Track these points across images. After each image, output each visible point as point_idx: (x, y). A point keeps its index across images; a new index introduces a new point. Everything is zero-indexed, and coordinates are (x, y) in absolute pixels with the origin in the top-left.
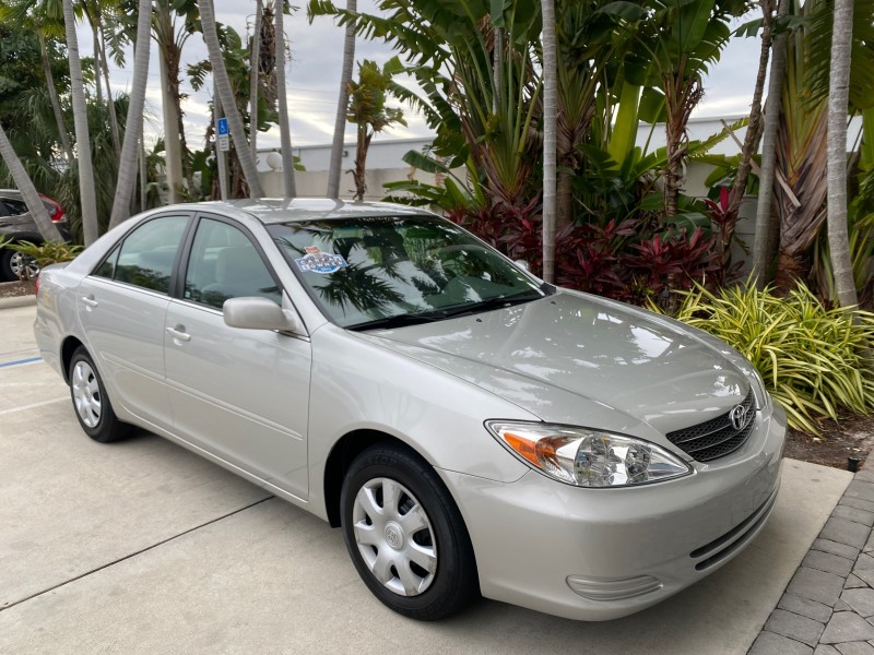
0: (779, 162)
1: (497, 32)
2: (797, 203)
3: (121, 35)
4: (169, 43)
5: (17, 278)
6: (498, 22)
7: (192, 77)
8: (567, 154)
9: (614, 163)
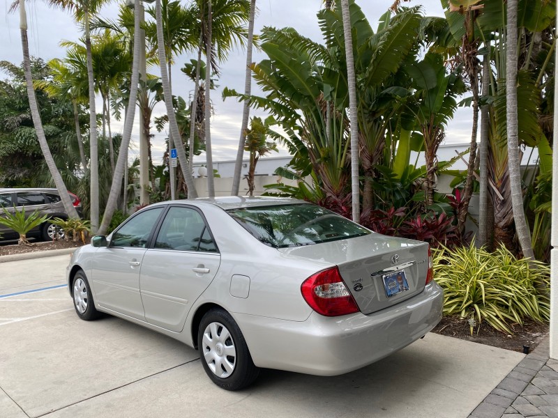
0: (490, 175)
1: (328, 103)
2: (502, 198)
3: (119, 103)
4: (145, 107)
5: (51, 240)
6: (327, 98)
7: (157, 124)
8: (369, 169)
9: (395, 175)
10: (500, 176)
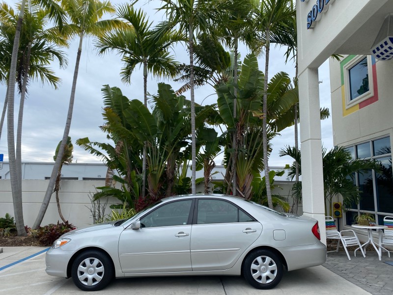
0: (237, 185)
2: (244, 196)
10: (242, 186)
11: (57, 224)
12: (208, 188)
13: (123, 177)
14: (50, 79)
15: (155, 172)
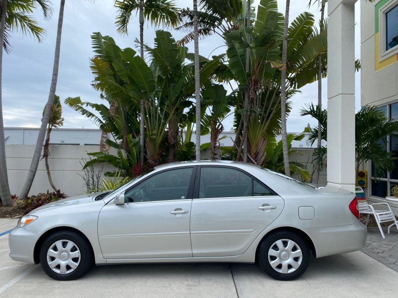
0: (248, 151)
10: (254, 152)
11: (46, 193)
12: (215, 154)
13: (119, 142)
14: (32, 30)
15: (154, 137)
